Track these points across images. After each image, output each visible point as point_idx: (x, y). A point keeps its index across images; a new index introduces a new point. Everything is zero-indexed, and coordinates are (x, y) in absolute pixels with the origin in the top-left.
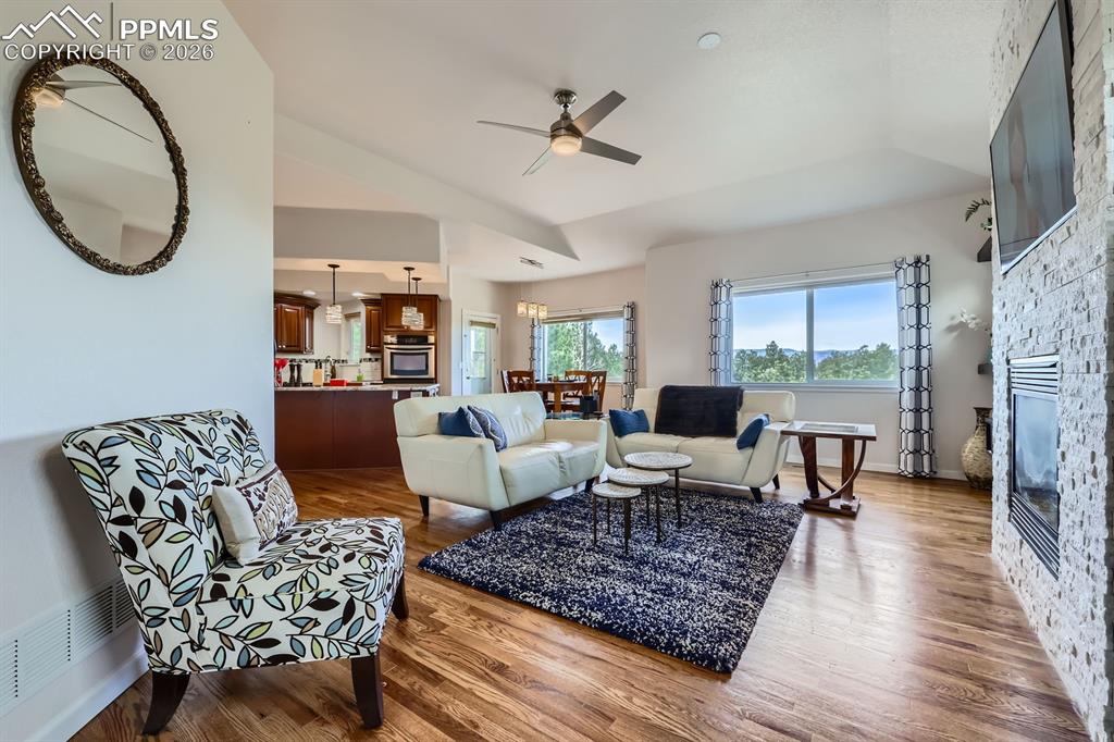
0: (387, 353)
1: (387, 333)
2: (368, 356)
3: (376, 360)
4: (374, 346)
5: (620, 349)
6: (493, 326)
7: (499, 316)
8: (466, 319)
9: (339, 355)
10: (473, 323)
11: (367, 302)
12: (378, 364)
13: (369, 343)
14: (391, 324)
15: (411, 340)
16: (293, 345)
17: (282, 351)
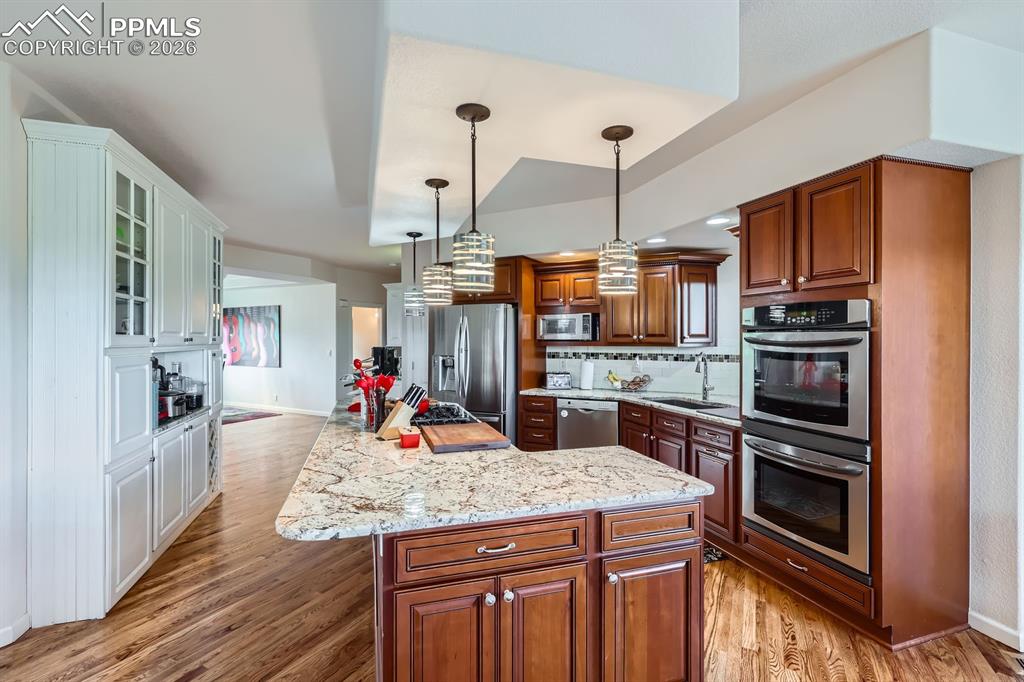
0: (748, 351)
16: (657, 333)
17: (639, 343)
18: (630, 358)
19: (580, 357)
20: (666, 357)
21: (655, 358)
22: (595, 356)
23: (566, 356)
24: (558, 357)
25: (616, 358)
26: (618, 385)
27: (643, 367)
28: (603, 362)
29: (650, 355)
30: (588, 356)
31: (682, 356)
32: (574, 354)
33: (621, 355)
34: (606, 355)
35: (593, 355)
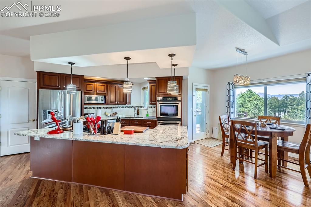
0: (159, 105)
1: (158, 96)
2: (151, 106)
3: (154, 107)
4: (153, 102)
5: (264, 98)
6: (206, 90)
7: (209, 86)
8: (194, 87)
9: (140, 104)
10: (197, 89)
11: (150, 82)
12: (155, 109)
13: (151, 100)
14: (160, 92)
15: (170, 99)
16: (122, 101)
17: (117, 104)
18: (110, 108)
19: (95, 108)
20: (120, 107)
21: (117, 108)
22: (100, 108)
23: (90, 108)
24: (87, 109)
25: (106, 108)
26: (109, 115)
27: (114, 110)
28: (103, 109)
29: (116, 107)
30: (98, 108)
31: (123, 107)
32: (93, 108)
33: (108, 107)
34: (104, 107)
35: (99, 107)
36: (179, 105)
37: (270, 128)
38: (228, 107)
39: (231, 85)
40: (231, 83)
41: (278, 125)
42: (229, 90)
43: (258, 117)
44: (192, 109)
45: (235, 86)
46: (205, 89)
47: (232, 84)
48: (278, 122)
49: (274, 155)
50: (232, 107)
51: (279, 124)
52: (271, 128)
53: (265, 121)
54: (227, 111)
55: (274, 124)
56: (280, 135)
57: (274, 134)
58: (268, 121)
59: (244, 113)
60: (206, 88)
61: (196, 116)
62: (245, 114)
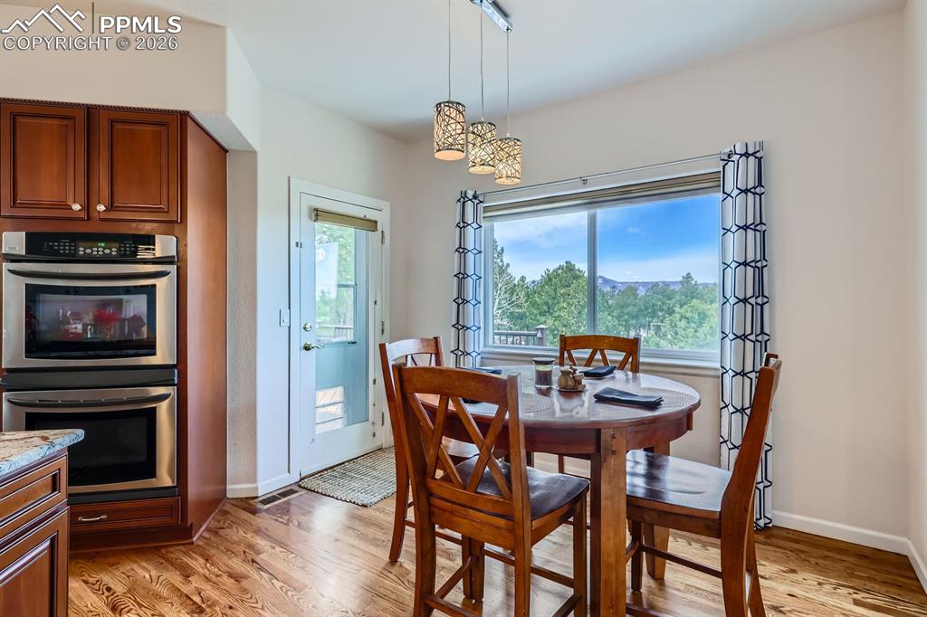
0: (13, 286)
1: (14, 224)
6: (372, 225)
7: (387, 204)
8: (302, 204)
10: (318, 214)
14: (26, 197)
15: (100, 249)
36: (165, 288)
37: (596, 396)
38: (460, 301)
39: (469, 205)
40: (470, 194)
41: (630, 373)
42: (461, 225)
43: (561, 341)
44: (285, 311)
45: (486, 209)
46: (365, 219)
47: (476, 201)
48: (630, 359)
49: (612, 560)
50: (473, 302)
51: (635, 369)
52: (600, 399)
53: (587, 356)
54: (454, 322)
55: (618, 369)
56: (640, 436)
57: (613, 437)
58: (598, 356)
59: (538, 329)
60: (371, 215)
61: (313, 352)
62: (539, 335)
